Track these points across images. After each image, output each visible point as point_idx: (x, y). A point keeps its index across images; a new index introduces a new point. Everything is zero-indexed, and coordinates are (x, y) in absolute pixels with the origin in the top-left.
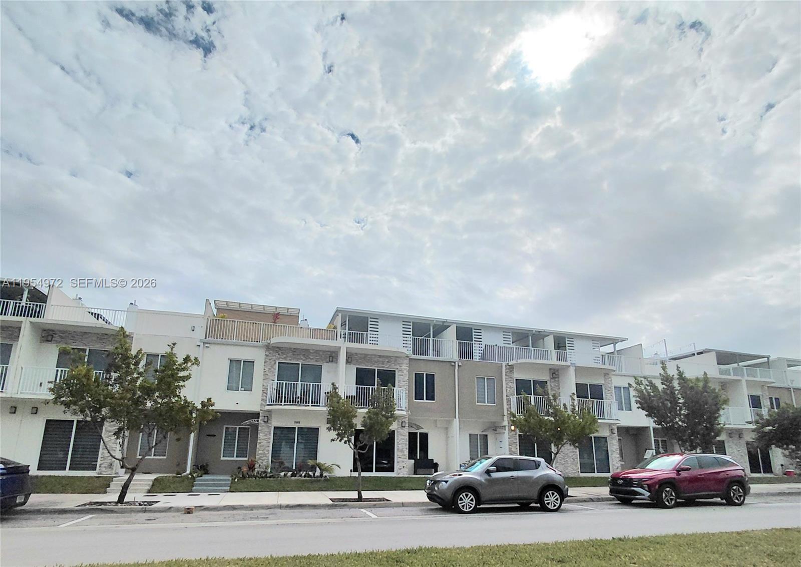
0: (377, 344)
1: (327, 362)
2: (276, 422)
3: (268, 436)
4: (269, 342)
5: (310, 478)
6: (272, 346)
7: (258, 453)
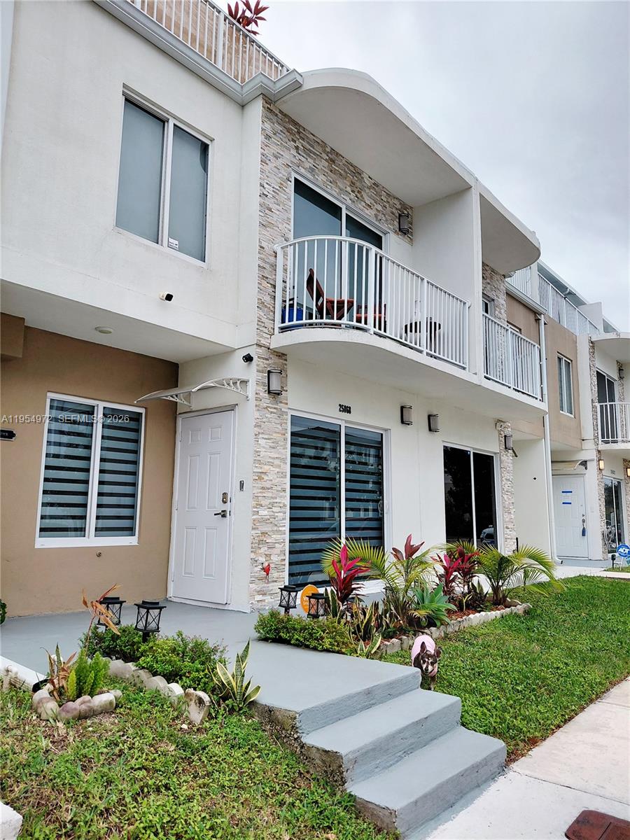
1: (396, 232)
3: (282, 450)
6: (281, 112)
7: (254, 517)
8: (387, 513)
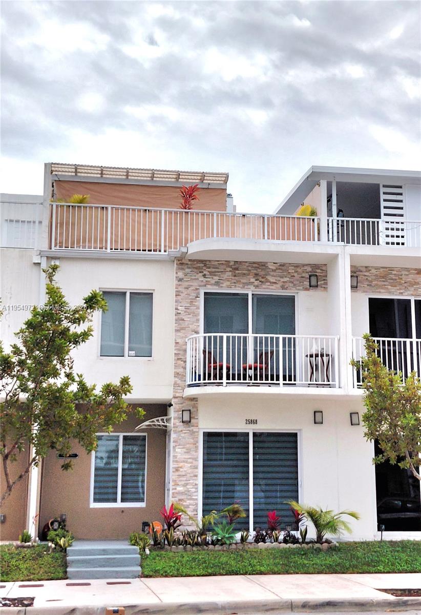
0: (403, 244)
1: (306, 289)
2: (208, 423)
3: (193, 453)
4: (184, 250)
5: (298, 545)
6: (190, 260)
7: (174, 491)
8: (301, 486)
